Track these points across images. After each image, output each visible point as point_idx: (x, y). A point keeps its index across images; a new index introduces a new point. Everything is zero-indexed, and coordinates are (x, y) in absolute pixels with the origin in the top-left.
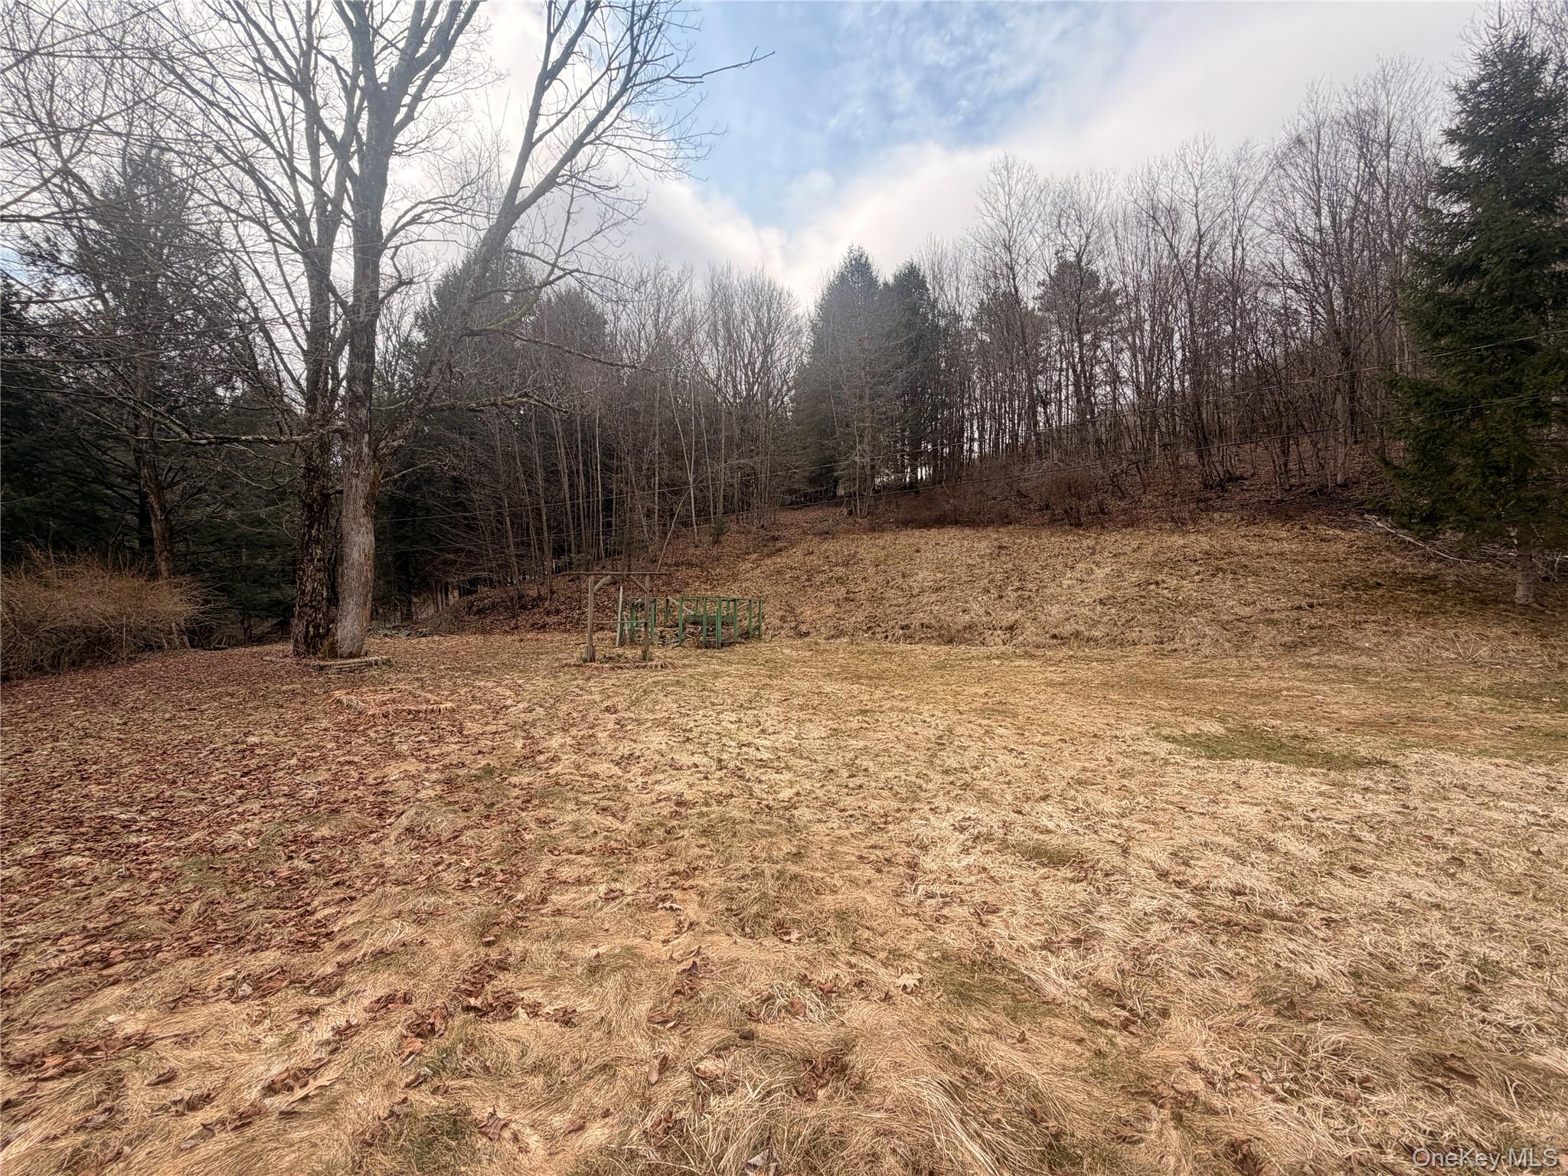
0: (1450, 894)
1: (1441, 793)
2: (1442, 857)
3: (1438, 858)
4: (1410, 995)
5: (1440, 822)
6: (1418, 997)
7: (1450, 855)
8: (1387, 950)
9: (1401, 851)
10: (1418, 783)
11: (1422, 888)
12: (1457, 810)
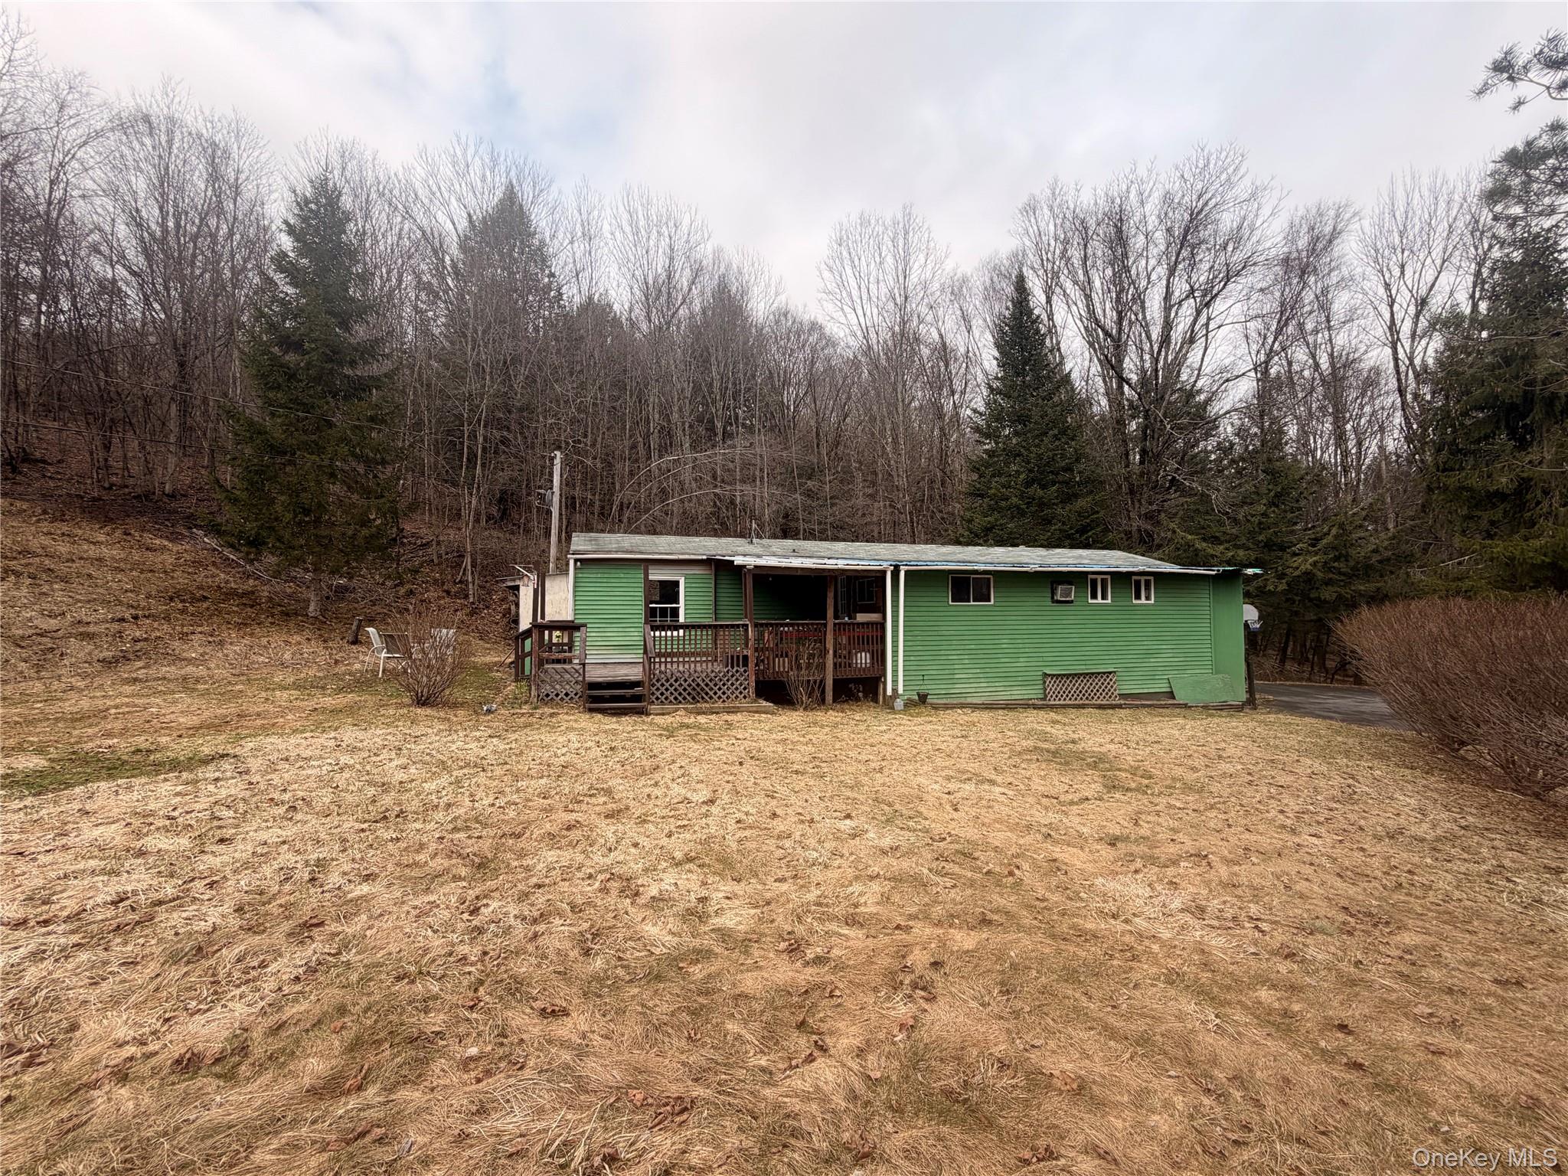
0: (290, 831)
1: (272, 767)
2: (281, 810)
3: (280, 811)
4: (279, 902)
5: (275, 787)
6: (282, 901)
7: (287, 806)
8: (258, 883)
9: (254, 816)
10: (254, 764)
11: (272, 835)
12: (286, 775)
